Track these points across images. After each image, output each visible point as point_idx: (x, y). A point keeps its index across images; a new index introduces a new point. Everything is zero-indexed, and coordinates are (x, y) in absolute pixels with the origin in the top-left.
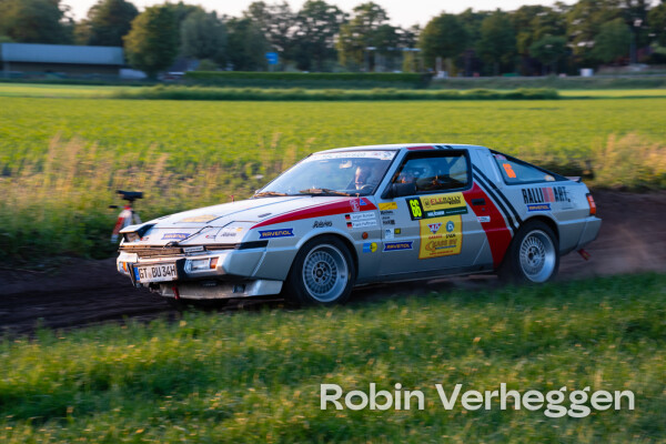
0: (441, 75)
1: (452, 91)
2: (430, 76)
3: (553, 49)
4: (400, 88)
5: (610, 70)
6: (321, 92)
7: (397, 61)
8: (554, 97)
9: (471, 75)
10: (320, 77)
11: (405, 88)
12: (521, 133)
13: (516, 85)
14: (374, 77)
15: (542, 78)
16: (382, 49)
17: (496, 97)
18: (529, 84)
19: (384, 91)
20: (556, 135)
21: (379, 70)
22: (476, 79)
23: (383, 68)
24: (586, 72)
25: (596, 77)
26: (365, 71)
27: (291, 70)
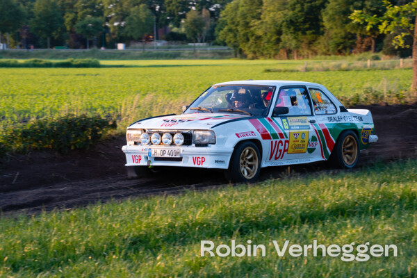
3: (93, 27)
5: (139, 45)
8: (97, 66)
9: (28, 48)
12: (68, 94)
13: (66, 56)
15: (88, 50)
17: (49, 65)
18: (76, 56)
20: (96, 96)
22: (33, 50)
24: (121, 46)
25: (129, 50)
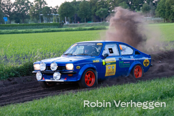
0: (67, 23)
1: (71, 28)
2: (63, 24)
3: (103, 13)
4: (52, 28)
6: (24, 30)
7: (51, 19)
8: (105, 29)
9: (77, 23)
10: (24, 25)
11: (54, 28)
14: (43, 25)
15: (101, 23)
16: (45, 15)
17: (85, 30)
18: (96, 25)
19: (47, 29)
21: (45, 22)
22: (79, 24)
23: (46, 21)
26: (40, 22)
27: (13, 23)
